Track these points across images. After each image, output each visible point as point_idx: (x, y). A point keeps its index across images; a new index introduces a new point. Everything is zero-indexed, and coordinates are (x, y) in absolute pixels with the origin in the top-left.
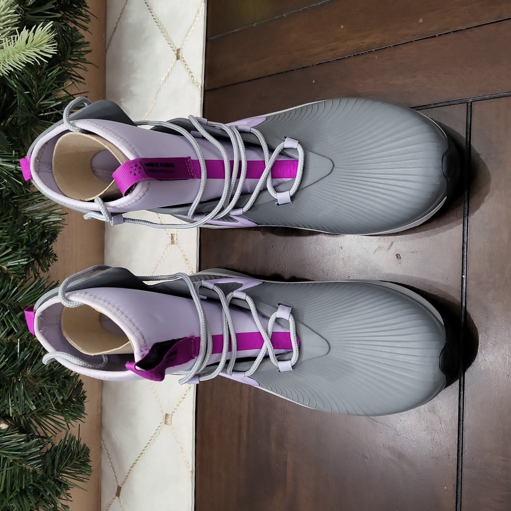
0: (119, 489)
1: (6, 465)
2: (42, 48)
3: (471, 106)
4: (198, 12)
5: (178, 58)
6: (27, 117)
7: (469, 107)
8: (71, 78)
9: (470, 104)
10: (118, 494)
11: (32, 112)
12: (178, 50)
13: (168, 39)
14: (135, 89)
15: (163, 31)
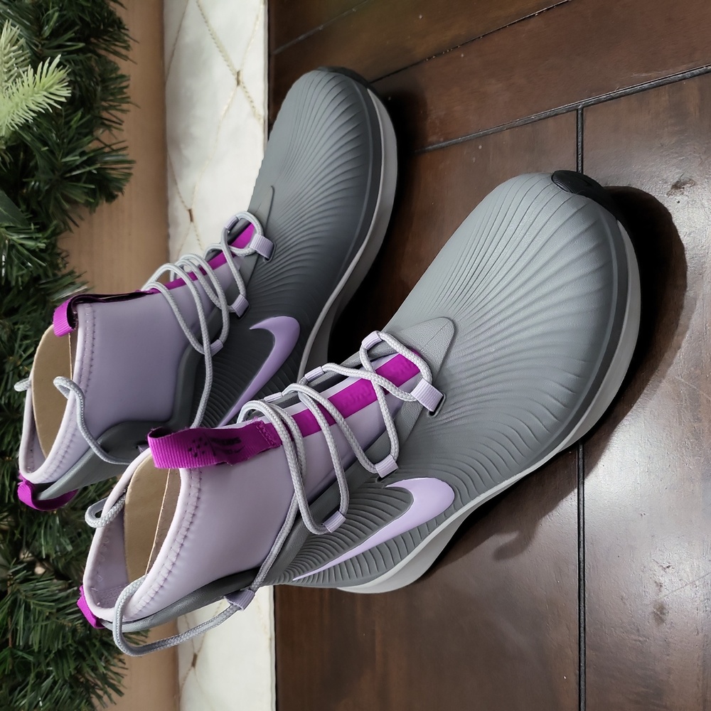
0: (195, 657)
1: (41, 619)
2: (52, 90)
3: (582, 114)
4: (257, 18)
5: (238, 83)
6: (51, 180)
7: (579, 116)
8: (103, 124)
9: (580, 112)
10: (194, 664)
11: (56, 172)
12: (238, 73)
13: (227, 59)
14: (197, 130)
15: (221, 50)
